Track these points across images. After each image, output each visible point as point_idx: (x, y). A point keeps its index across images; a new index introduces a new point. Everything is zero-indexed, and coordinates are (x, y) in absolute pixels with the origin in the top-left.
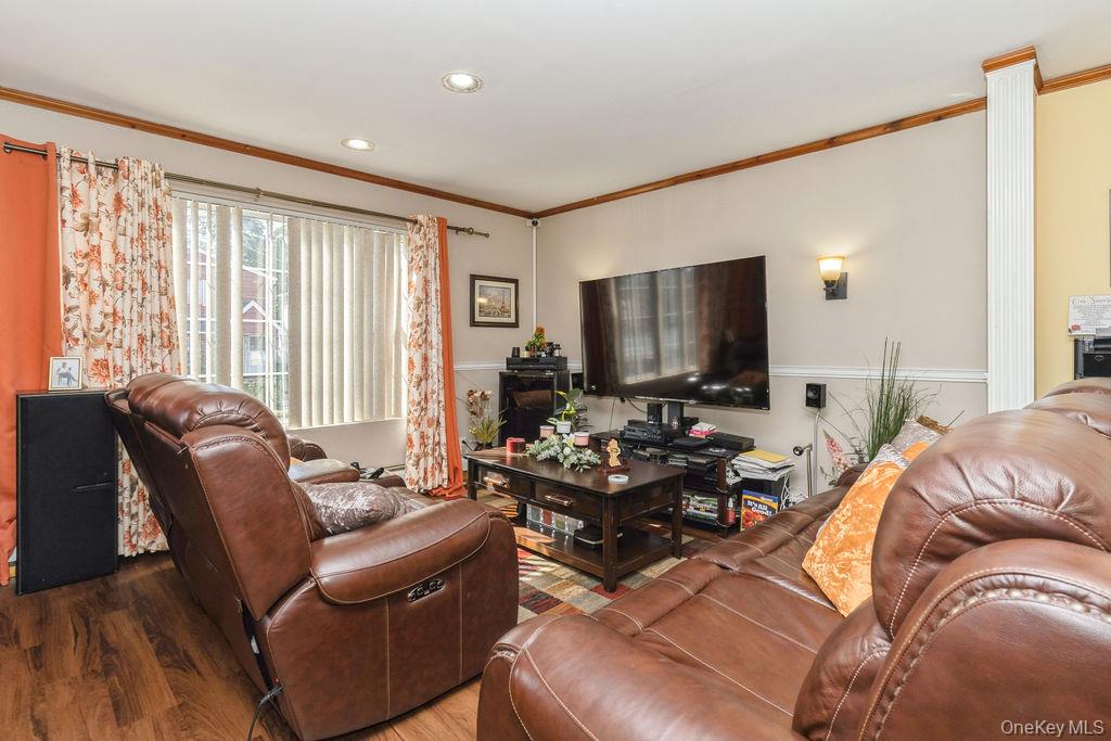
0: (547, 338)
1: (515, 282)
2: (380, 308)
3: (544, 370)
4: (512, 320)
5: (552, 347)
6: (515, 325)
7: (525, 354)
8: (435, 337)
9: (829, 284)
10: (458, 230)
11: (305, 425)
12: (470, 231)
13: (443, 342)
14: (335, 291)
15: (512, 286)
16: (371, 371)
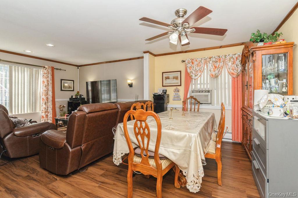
0: (80, 94)
1: (73, 81)
2: (35, 87)
3: (79, 100)
4: (72, 89)
5: (81, 95)
6: (73, 91)
7: (74, 97)
8: (50, 93)
9: (129, 85)
10: (57, 69)
11: (14, 113)
12: (60, 69)
13: (52, 94)
14: (22, 83)
15: (72, 82)
16: (33, 101)
